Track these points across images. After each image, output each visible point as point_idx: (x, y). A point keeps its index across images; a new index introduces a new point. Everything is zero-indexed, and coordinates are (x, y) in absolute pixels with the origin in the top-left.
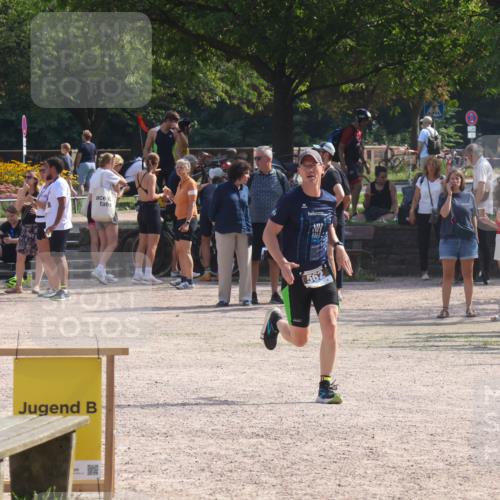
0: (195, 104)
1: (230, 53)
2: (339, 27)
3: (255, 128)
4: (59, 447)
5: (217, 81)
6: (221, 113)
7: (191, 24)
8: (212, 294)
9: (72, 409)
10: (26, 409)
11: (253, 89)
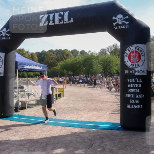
0: (68, 74)
1: (70, 71)
2: (76, 70)
3: (72, 75)
4: (61, 94)
5: (70, 73)
6: (70, 75)
7: (69, 70)
8: (70, 85)
9: (61, 92)
10: (59, 92)
11: (72, 73)
